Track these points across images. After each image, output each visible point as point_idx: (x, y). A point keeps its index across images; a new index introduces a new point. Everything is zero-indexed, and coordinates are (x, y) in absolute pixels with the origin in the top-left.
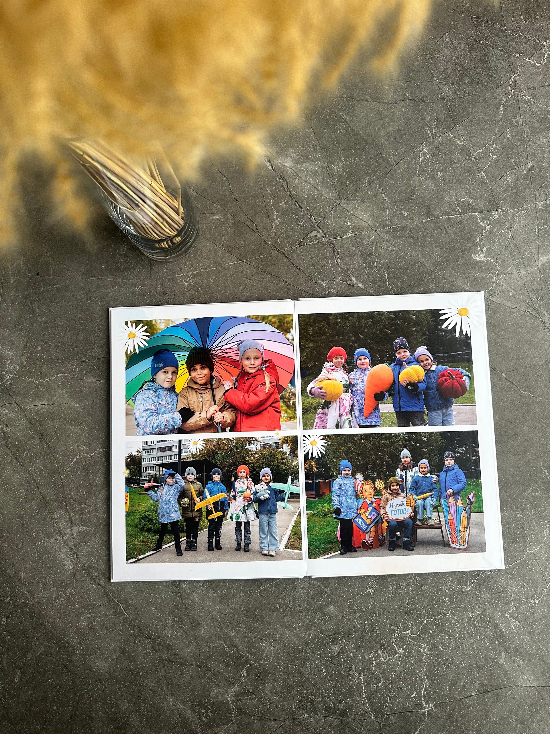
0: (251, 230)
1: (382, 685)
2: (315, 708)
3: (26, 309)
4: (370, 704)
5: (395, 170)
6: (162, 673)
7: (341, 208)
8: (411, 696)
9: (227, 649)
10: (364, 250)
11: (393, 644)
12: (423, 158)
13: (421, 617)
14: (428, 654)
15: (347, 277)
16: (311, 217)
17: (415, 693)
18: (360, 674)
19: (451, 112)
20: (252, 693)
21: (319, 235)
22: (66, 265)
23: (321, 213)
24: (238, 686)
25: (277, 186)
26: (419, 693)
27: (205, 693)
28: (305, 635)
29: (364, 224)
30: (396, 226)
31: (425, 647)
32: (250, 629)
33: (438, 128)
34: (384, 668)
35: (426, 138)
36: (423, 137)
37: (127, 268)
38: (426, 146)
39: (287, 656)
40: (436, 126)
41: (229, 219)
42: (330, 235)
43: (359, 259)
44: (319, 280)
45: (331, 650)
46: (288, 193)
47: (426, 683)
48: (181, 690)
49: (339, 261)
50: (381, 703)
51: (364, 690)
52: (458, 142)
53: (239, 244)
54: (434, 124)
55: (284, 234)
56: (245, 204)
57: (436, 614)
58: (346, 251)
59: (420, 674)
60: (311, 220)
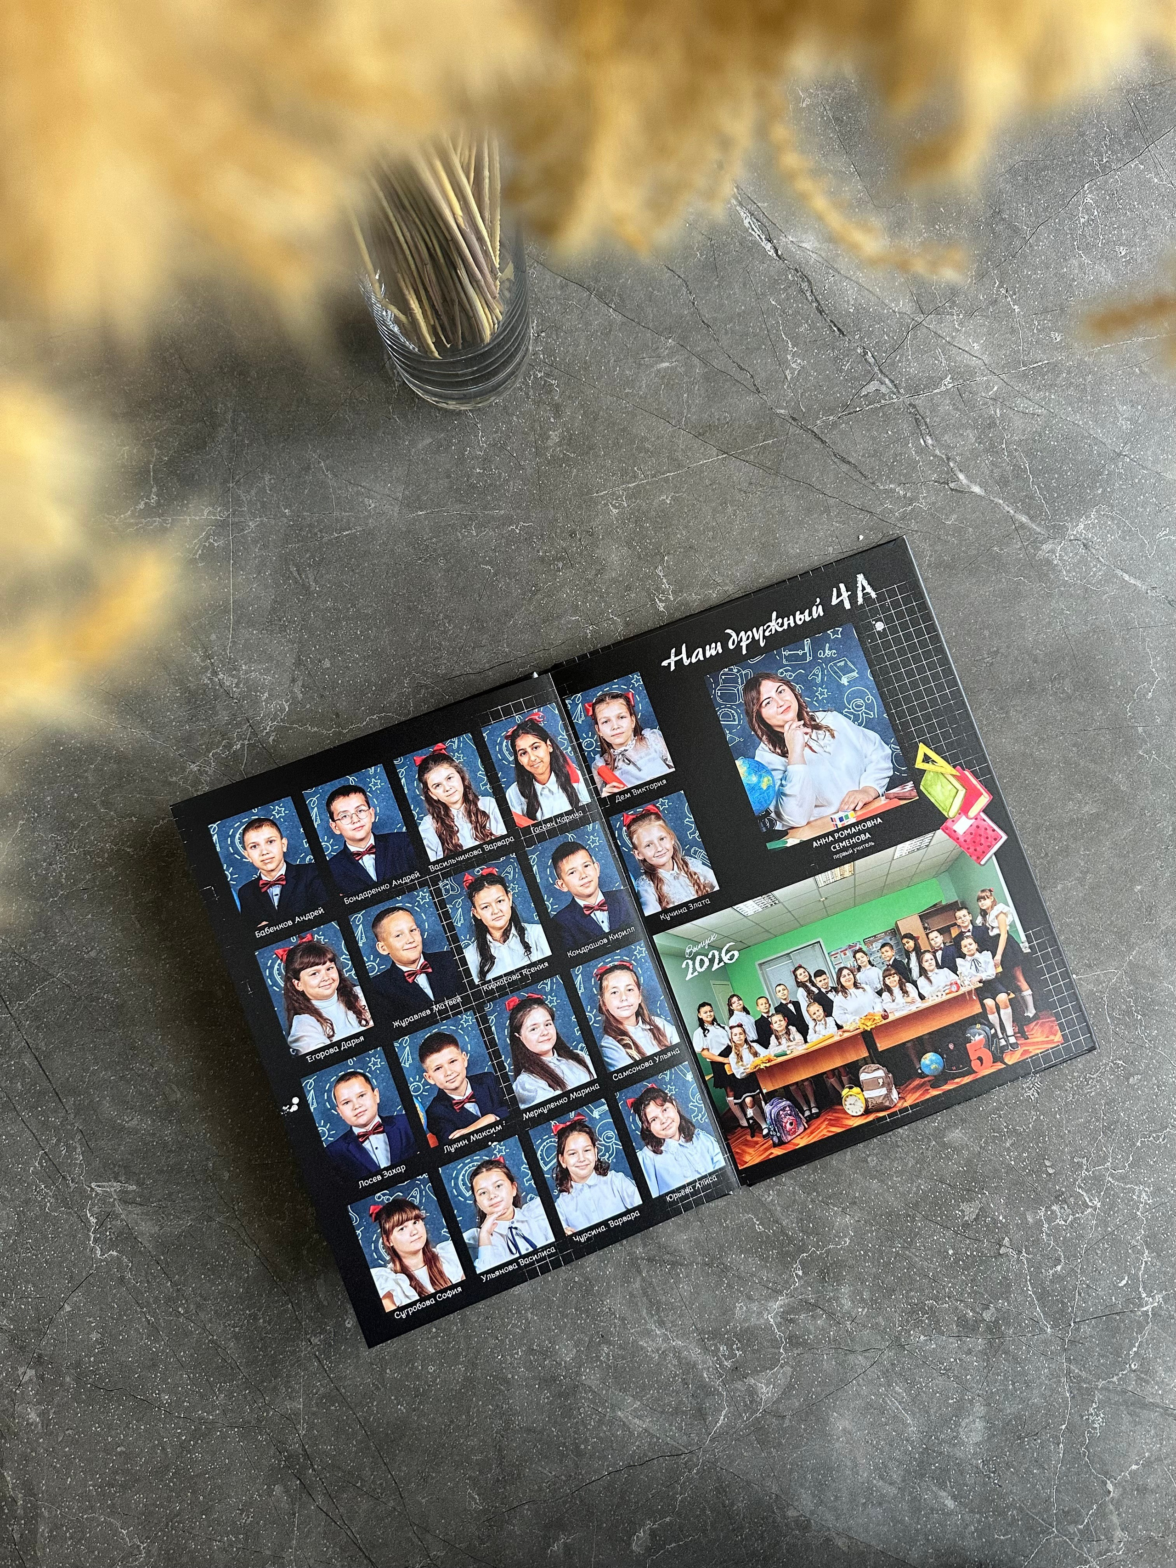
0: (742, 387)
1: (1062, 1268)
2: (937, 1322)
3: (290, 585)
4: (1043, 1306)
5: (1031, 246)
6: (637, 1285)
7: (925, 330)
8: (1120, 1285)
9: (759, 1228)
10: (980, 417)
11: (1080, 1191)
12: (1086, 217)
13: (1129, 1136)
14: (1146, 1203)
15: (948, 473)
16: (866, 354)
17: (1126, 1278)
18: (1020, 1252)
19: (1138, 117)
20: (816, 1306)
21: (883, 389)
22: (363, 487)
23: (885, 343)
24: (787, 1295)
25: (789, 291)
26: (1134, 1278)
27: (724, 1314)
28: (910, 1189)
29: (974, 362)
30: (1040, 364)
31: (1140, 1192)
32: (802, 1186)
33: (1114, 152)
34: (1065, 1238)
35: (1089, 174)
36: (1084, 173)
37: (491, 485)
38: (1091, 192)
39: (877, 1231)
40: (1109, 148)
41: (695, 366)
42: (908, 389)
43: (971, 435)
44: (890, 483)
45: (962, 1211)
46: (815, 305)
47: (1146, 1256)
48: (675, 1313)
49: (930, 442)
50: (1062, 1303)
51: (1030, 1281)
52: (1156, 181)
53: (718, 419)
54: (1106, 145)
55: (811, 391)
56: (726, 333)
57: (1159, 1127)
58: (943, 419)
59: (1134, 1242)
60: (866, 359)
